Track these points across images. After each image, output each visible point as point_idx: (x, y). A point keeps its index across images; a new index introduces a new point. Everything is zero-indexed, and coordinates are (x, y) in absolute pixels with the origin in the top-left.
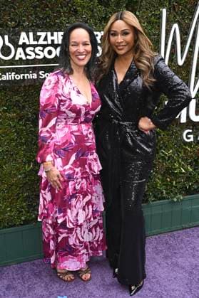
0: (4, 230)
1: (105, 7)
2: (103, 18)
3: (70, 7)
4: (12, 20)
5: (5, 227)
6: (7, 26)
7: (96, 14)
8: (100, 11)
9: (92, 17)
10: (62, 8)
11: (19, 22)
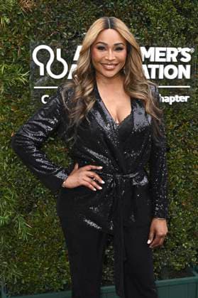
0: (38, 295)
1: (186, 17)
2: (182, 30)
3: (142, 16)
4: (68, 30)
5: (40, 292)
6: (62, 38)
7: (174, 26)
8: (178, 21)
9: (169, 28)
10: (131, 17)
11: (77, 33)
